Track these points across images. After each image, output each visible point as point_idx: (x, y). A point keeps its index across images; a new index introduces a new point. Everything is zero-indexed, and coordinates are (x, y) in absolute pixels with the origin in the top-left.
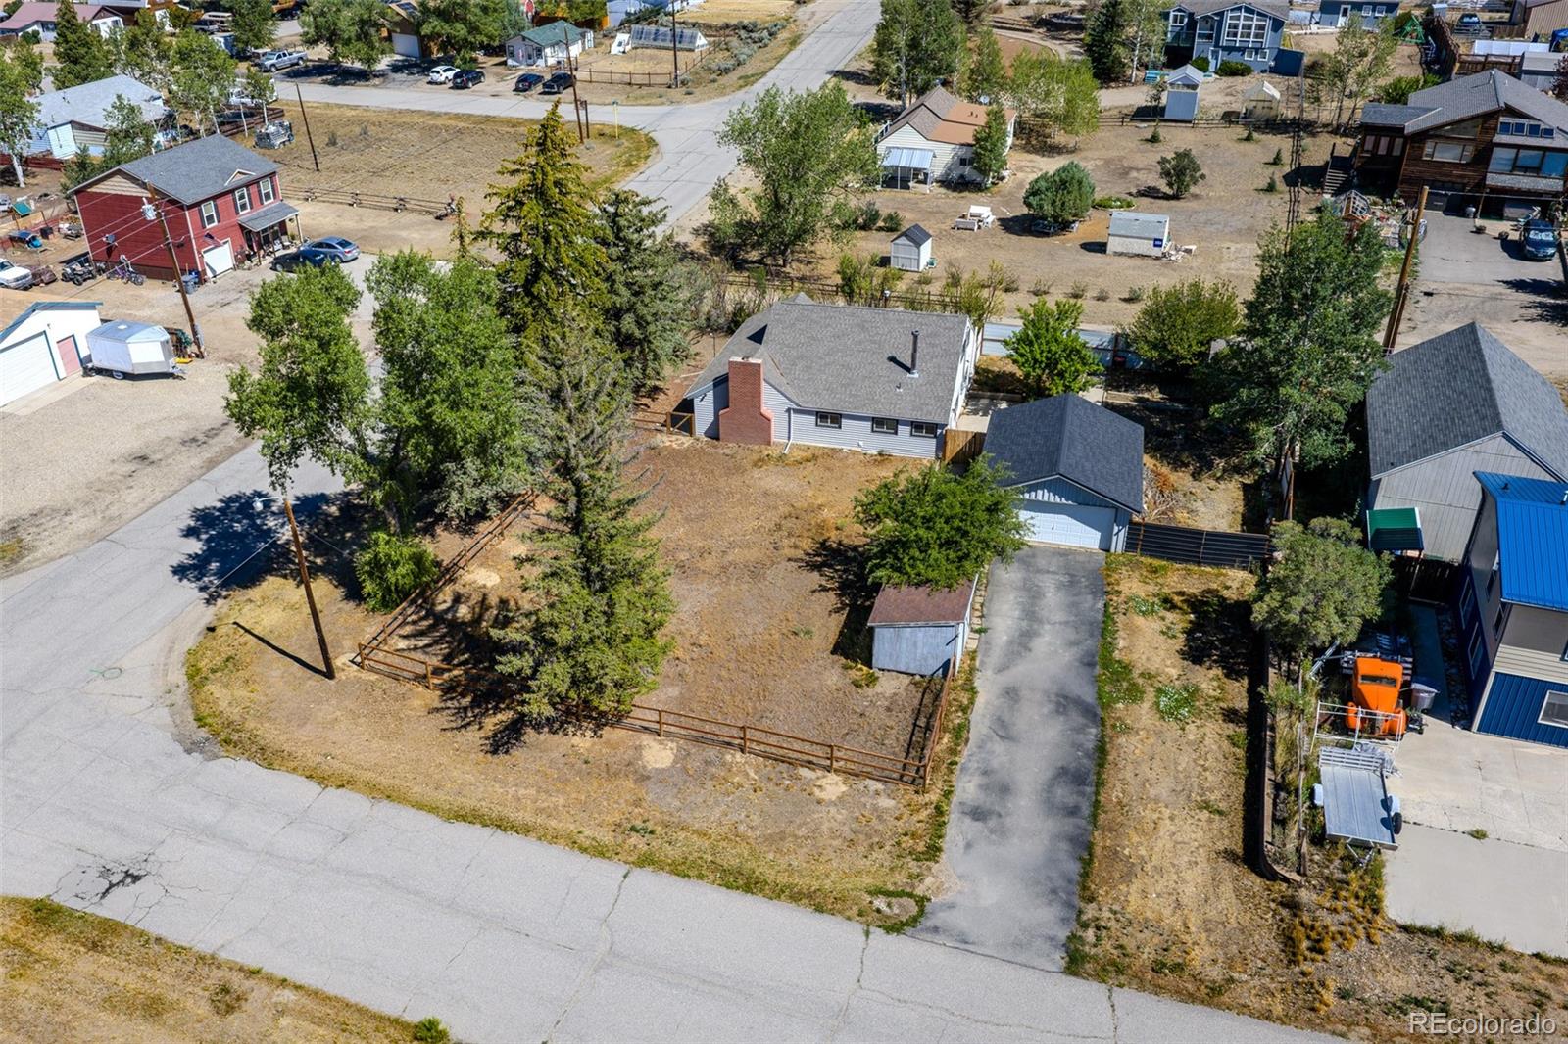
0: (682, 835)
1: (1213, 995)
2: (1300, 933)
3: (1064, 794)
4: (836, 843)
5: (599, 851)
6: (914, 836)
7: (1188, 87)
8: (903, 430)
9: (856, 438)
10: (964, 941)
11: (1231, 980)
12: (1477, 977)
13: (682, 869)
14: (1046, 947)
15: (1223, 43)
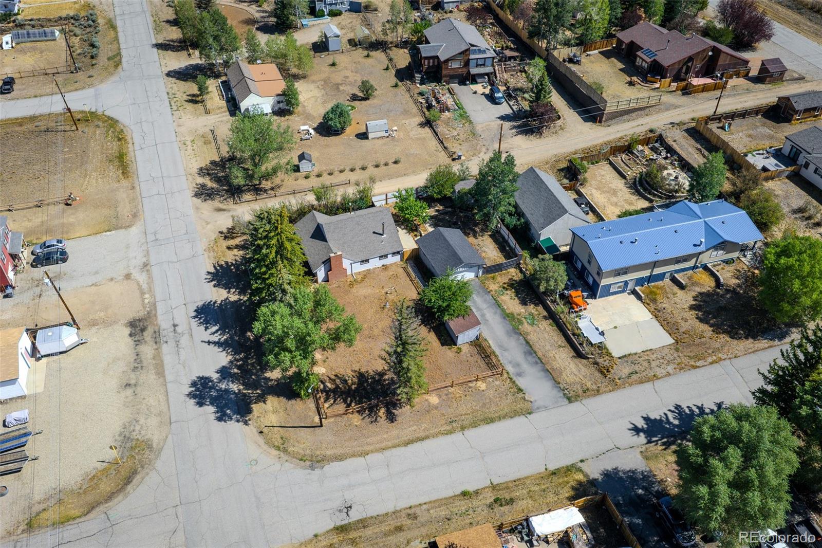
0: (463, 417)
1: (598, 392)
2: (603, 370)
3: (530, 358)
4: (498, 399)
5: (450, 432)
6: (511, 388)
7: (336, 37)
8: (389, 256)
9: (375, 263)
10: (546, 408)
11: (598, 387)
12: (637, 362)
13: (474, 425)
14: (561, 399)
15: (328, 2)
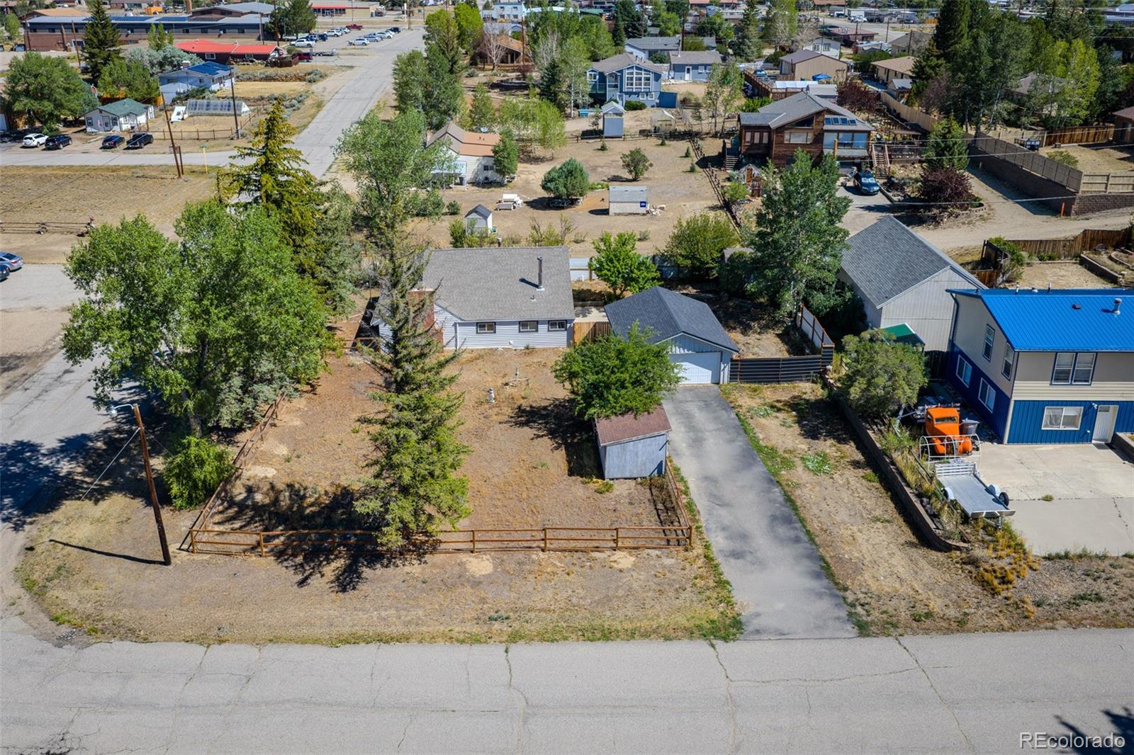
0: (532, 615)
1: (961, 625)
2: (988, 576)
3: (782, 530)
4: (650, 594)
5: (475, 640)
6: (701, 577)
7: (617, 114)
8: (542, 328)
9: (508, 339)
10: (781, 634)
11: (966, 614)
12: (1104, 575)
13: (548, 637)
14: (837, 624)
15: (625, 89)
